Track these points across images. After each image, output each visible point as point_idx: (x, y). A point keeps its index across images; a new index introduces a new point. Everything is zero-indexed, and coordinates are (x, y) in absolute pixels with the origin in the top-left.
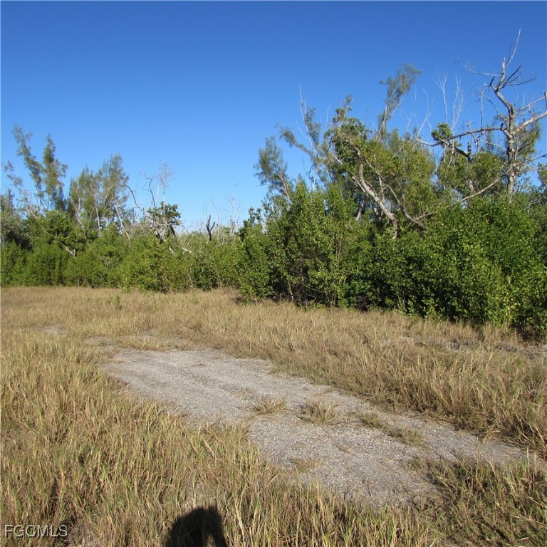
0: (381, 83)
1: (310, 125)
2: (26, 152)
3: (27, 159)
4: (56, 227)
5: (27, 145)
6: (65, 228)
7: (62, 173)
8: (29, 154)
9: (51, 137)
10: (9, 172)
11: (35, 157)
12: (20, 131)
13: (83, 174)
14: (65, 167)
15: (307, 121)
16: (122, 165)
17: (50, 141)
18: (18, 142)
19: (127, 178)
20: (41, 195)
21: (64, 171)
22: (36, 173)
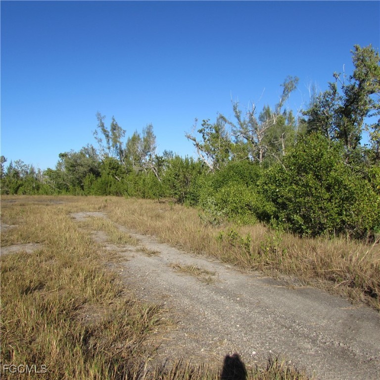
0: (281, 85)
1: (236, 112)
2: (102, 125)
3: (103, 129)
4: (112, 166)
5: (103, 121)
6: (117, 166)
7: (123, 135)
8: (104, 127)
9: (114, 118)
10: (95, 136)
11: (107, 128)
12: (99, 115)
13: (134, 135)
14: (124, 132)
15: (234, 109)
16: (153, 130)
17: (113, 119)
18: (98, 120)
19: (155, 137)
20: (109, 148)
21: (124, 133)
22: (107, 136)
